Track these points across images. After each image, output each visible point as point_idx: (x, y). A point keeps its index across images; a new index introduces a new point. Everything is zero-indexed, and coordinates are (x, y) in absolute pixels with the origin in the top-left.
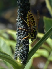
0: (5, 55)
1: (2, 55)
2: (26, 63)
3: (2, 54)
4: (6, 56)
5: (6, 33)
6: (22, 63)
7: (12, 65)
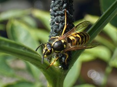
0: (28, 52)
1: (24, 51)
2: (69, 67)
4: (31, 53)
5: (31, 16)
6: (60, 67)
7: (42, 70)
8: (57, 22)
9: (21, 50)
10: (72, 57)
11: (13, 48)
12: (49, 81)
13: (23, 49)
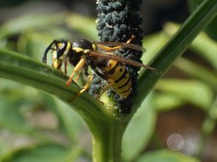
1: (47, 75)
3: (44, 74)
6: (116, 108)
8: (110, 24)
9: (42, 73)
10: (138, 89)
11: (27, 69)
12: (95, 134)
13: (46, 72)
